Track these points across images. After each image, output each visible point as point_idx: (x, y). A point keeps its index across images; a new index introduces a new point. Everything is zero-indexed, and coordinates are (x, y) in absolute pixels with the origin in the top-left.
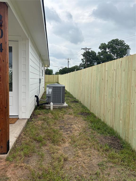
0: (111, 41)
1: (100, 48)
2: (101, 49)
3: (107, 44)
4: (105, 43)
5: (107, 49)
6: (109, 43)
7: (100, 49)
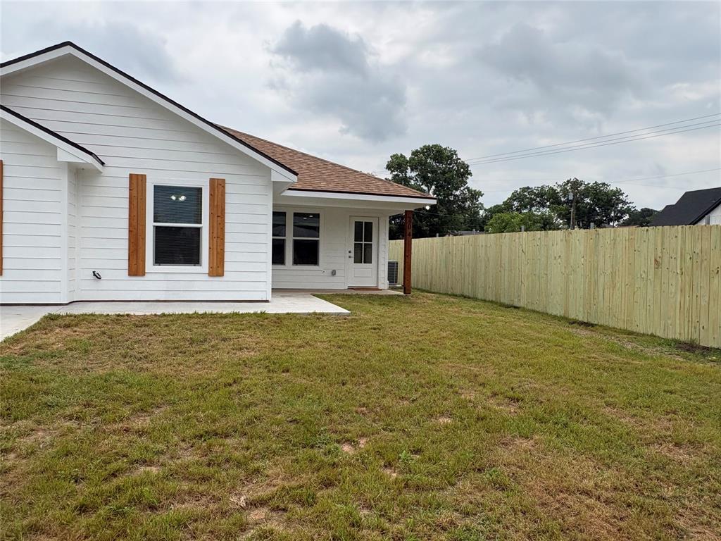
0: (421, 148)
1: (389, 167)
2: (392, 172)
3: (408, 156)
4: (401, 155)
5: (409, 171)
6: (415, 153)
7: (390, 172)
